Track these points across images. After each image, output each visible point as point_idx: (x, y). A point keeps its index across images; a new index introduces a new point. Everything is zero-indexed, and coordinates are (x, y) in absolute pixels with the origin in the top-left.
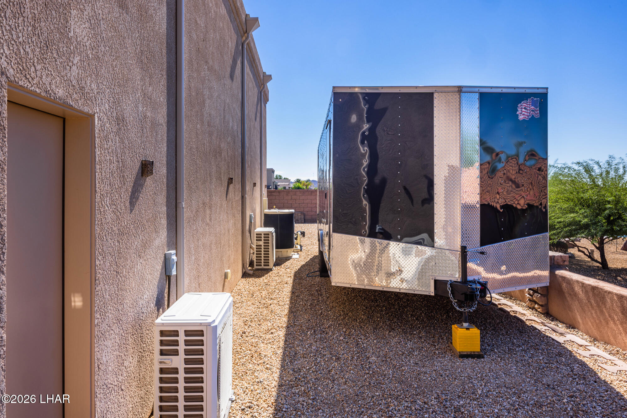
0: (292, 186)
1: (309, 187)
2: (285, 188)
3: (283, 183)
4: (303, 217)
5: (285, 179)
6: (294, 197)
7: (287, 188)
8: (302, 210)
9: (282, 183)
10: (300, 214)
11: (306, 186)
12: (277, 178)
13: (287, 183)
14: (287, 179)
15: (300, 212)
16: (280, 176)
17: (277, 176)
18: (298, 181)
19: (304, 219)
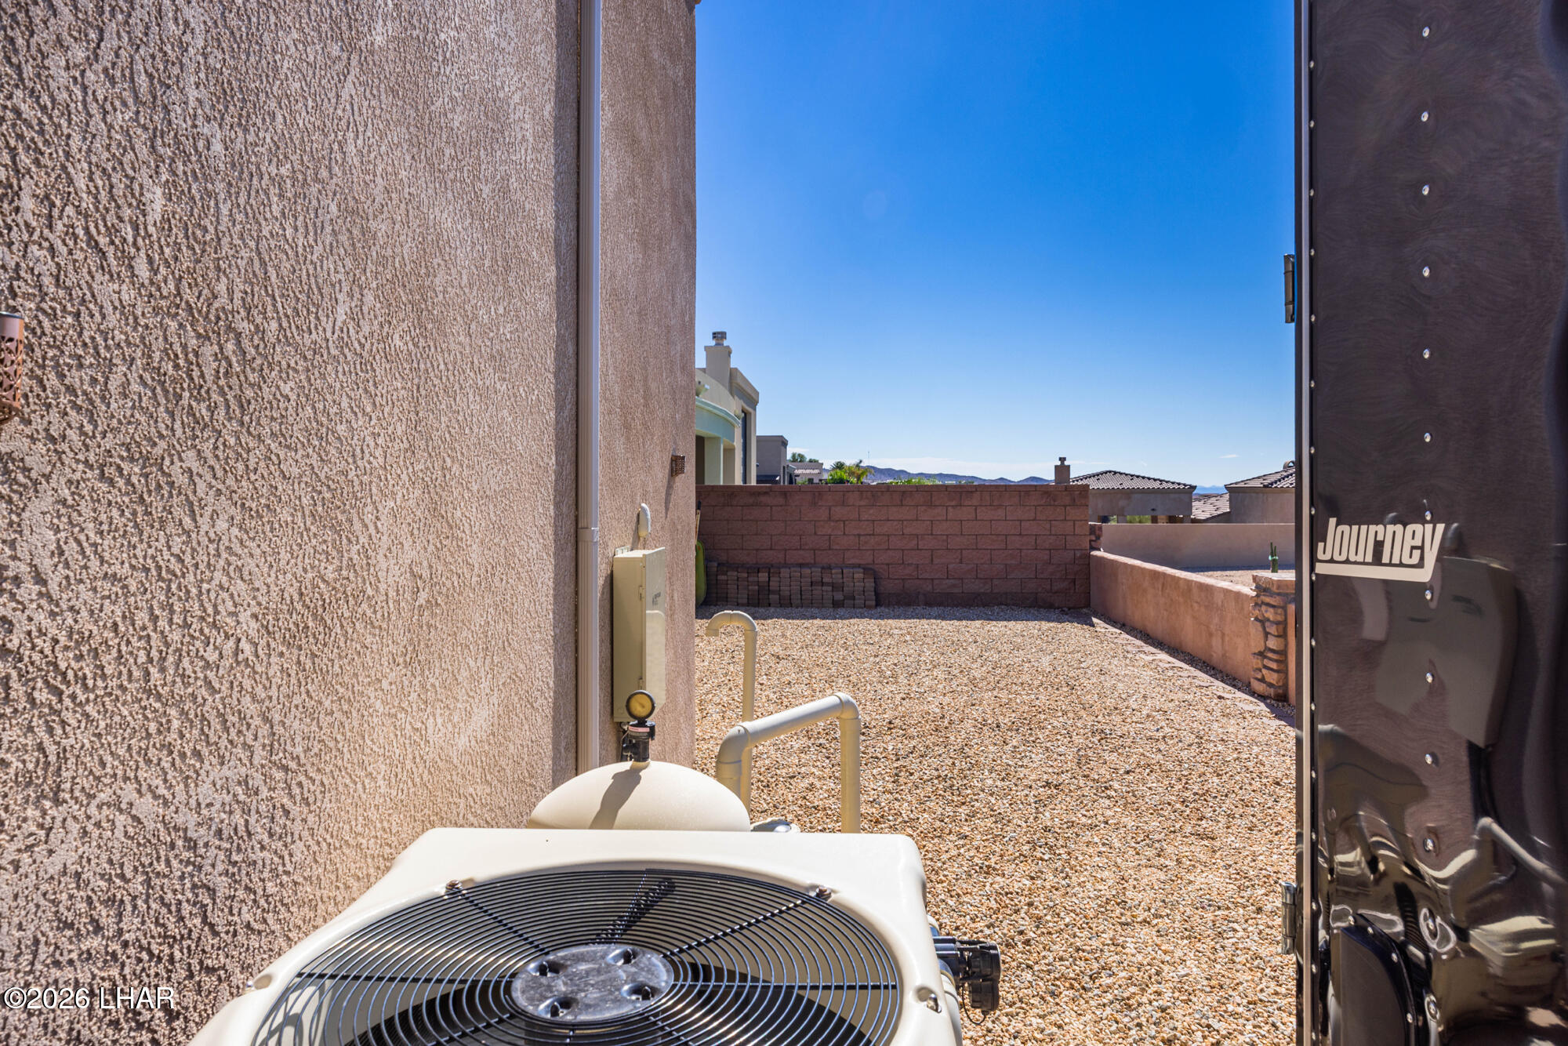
0: (826, 476)
1: (864, 479)
2: (811, 481)
3: (808, 471)
4: (870, 584)
5: (811, 461)
6: (839, 512)
7: (816, 481)
8: (867, 559)
9: (804, 471)
10: (862, 575)
11: (859, 478)
12: (794, 460)
13: (816, 471)
14: (816, 461)
15: (859, 566)
16: (802, 457)
17: (794, 455)
18: (840, 466)
19: (877, 594)
